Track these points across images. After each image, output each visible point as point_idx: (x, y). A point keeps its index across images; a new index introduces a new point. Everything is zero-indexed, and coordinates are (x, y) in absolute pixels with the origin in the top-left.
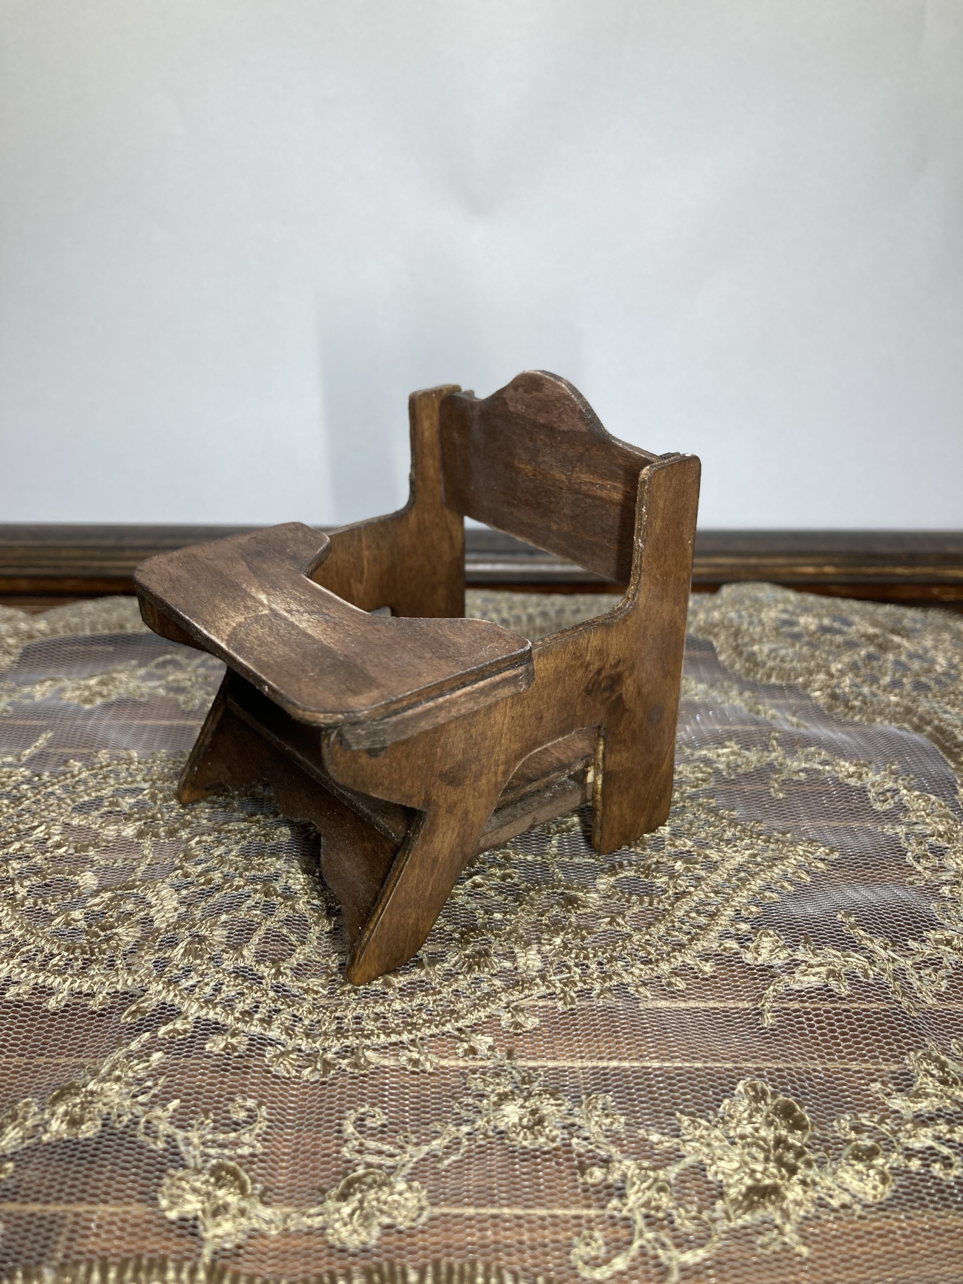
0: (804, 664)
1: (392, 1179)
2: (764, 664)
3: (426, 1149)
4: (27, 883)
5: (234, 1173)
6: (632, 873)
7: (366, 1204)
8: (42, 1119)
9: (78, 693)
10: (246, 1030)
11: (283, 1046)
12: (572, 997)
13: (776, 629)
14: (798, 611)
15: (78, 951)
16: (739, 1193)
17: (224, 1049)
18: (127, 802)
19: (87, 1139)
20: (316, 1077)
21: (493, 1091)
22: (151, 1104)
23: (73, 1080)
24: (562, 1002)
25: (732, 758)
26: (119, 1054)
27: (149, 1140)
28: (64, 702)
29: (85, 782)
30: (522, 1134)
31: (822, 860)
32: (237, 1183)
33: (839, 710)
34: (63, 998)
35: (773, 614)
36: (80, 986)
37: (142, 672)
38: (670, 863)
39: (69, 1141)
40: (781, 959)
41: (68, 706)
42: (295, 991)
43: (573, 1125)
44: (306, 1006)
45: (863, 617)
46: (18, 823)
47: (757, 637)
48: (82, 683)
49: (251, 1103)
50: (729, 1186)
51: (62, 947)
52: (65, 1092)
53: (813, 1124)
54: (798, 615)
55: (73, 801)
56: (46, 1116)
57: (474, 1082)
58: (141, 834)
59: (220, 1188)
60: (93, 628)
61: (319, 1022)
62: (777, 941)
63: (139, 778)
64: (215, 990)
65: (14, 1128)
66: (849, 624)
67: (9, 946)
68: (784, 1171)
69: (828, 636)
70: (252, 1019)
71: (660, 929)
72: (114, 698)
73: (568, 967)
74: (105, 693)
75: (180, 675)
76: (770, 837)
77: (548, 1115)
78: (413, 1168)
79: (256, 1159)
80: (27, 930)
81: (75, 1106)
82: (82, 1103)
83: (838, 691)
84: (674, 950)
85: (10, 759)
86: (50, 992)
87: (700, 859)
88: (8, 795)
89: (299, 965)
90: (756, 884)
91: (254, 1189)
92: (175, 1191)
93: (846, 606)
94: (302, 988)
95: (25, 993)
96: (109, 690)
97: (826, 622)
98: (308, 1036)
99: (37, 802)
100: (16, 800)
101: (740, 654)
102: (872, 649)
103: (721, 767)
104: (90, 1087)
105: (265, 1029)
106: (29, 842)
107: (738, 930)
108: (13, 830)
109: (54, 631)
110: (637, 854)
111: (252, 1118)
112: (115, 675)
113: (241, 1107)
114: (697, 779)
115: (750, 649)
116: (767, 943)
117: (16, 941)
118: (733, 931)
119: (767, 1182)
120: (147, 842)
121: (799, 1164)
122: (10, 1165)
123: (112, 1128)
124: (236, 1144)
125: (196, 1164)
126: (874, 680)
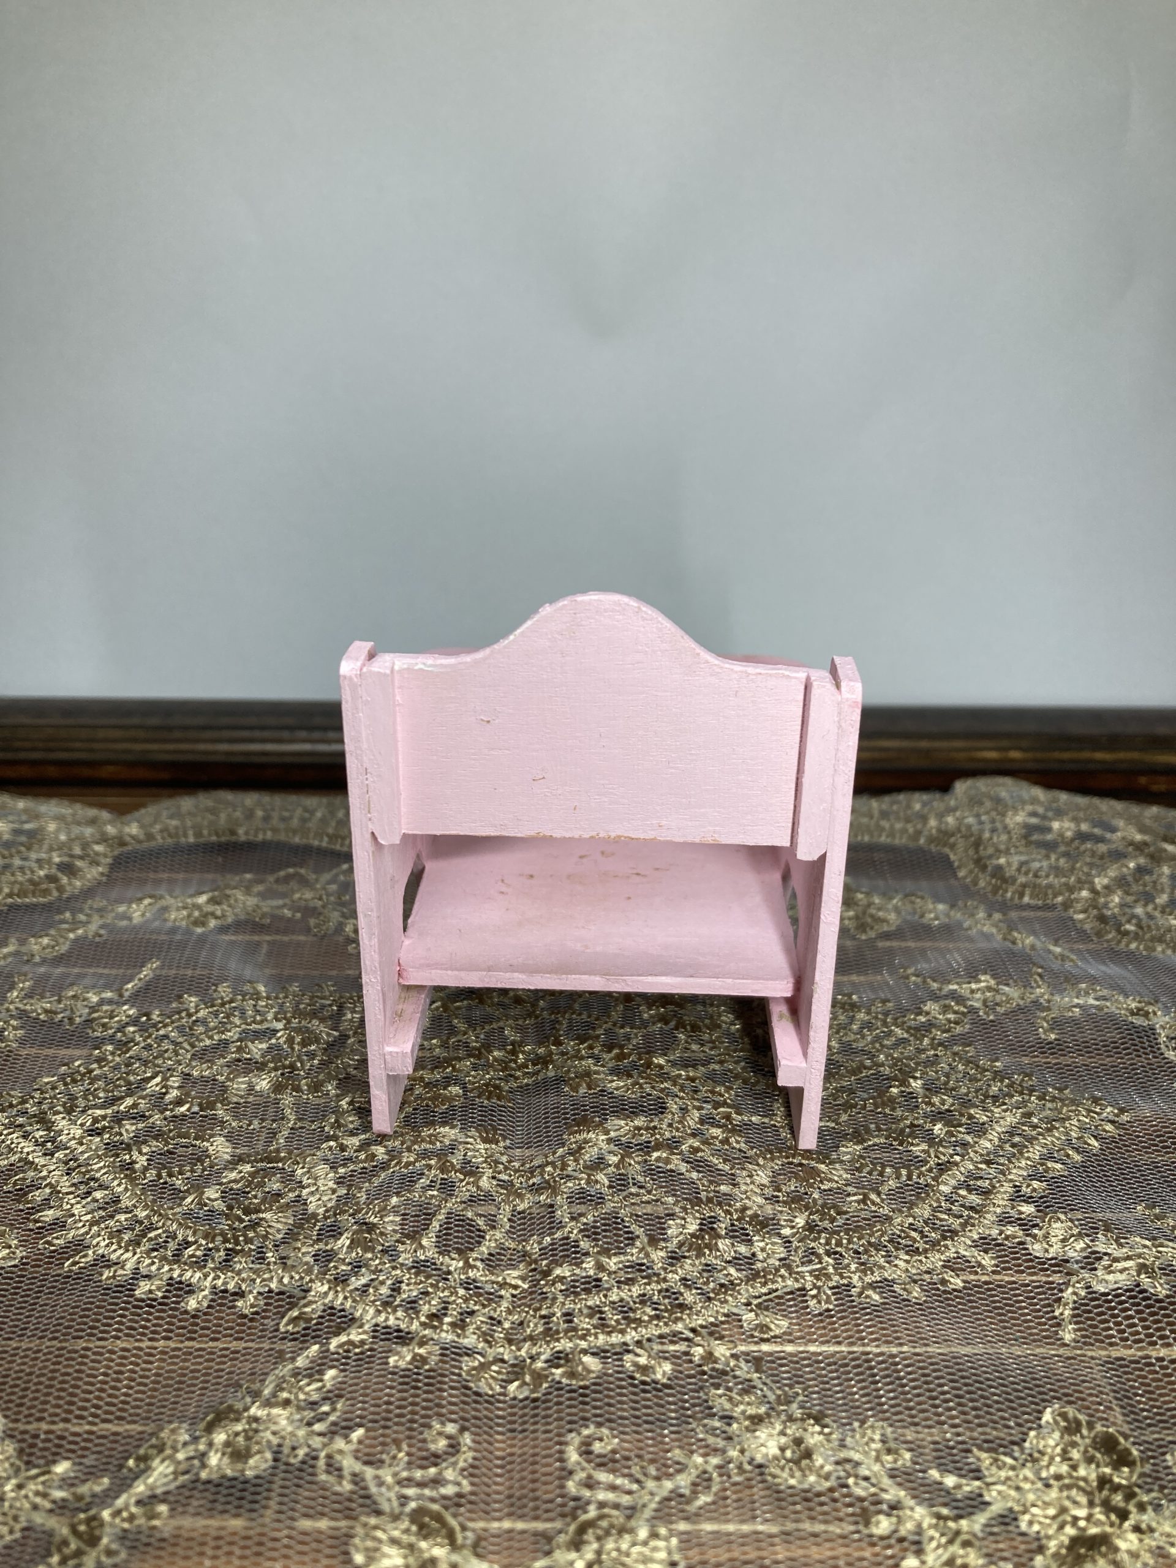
0: (1063, 880)
1: (633, 1523)
2: (1014, 880)
3: (668, 1485)
4: (145, 1150)
5: (438, 1518)
6: (882, 1140)
7: (604, 1557)
8: (196, 1450)
9: (185, 913)
10: (436, 1337)
11: (483, 1356)
12: (828, 1297)
13: (1025, 837)
14: (1050, 814)
15: (219, 1238)
16: (1061, 1546)
17: (410, 1363)
18: (257, 1049)
19: (257, 1477)
20: (524, 1393)
21: (743, 1412)
22: (331, 1433)
23: (230, 1402)
24: (815, 1301)
25: (988, 994)
26: (285, 1370)
27: (331, 1479)
28: (170, 924)
29: (204, 1022)
30: (787, 1470)
31: (1112, 1122)
32: (444, 1531)
33: (1110, 936)
34: (205, 1297)
35: (1020, 818)
36: (225, 1283)
37: (260, 888)
38: (928, 1126)
39: (235, 1479)
40: (1076, 1249)
41: (174, 930)
42: (488, 1288)
43: (848, 1461)
44: (505, 1304)
45: (1129, 820)
46: (128, 1074)
47: (1002, 847)
48: (189, 901)
49: (451, 1428)
50: (1049, 1538)
51: (200, 1234)
52: (222, 1416)
53: (1142, 1459)
54: (1051, 820)
55: (193, 1046)
56: (202, 1447)
57: (720, 1401)
58: (278, 1088)
59: (425, 1538)
60: (199, 834)
61: (521, 1323)
62: (1071, 1229)
63: (270, 1016)
64: (393, 1290)
65: (163, 1461)
66: (1113, 830)
67: (133, 1230)
68: (1113, 1517)
69: (1089, 845)
70: (442, 1324)
71: (924, 1211)
72: (230, 920)
73: (818, 1256)
74: (219, 913)
75: (308, 895)
76: (1045, 1094)
77: (815, 1445)
78: (656, 1510)
79: (463, 1501)
80: (152, 1210)
81: (237, 1434)
82: (245, 1431)
83: (1105, 911)
84: (945, 1238)
85: (108, 995)
86: (189, 1289)
87: (964, 1120)
88: (111, 1039)
89: (490, 1254)
90: (1035, 1152)
91: (465, 1538)
92: (370, 1544)
93: (1106, 806)
94: (497, 1283)
95: (159, 1289)
96: (223, 910)
97: (1084, 827)
98: (510, 1342)
99: (148, 1047)
100: (123, 1046)
101: (984, 868)
102: (1142, 861)
103: (976, 1005)
104: (253, 1411)
105: (458, 1336)
106: (144, 1098)
107: (1021, 1213)
108: (122, 1083)
109: (150, 837)
110: (886, 1115)
111: (454, 1447)
112: (228, 892)
113: (440, 1434)
114: (949, 1021)
115: (995, 862)
116: (1058, 1229)
117: (141, 1223)
118: (1013, 1213)
119: (1093, 1531)
120: (287, 1100)
121: (1132, 1508)
122: (163, 1508)
123: (287, 1464)
124: (437, 1482)
125: (392, 1509)
126: (1148, 898)
